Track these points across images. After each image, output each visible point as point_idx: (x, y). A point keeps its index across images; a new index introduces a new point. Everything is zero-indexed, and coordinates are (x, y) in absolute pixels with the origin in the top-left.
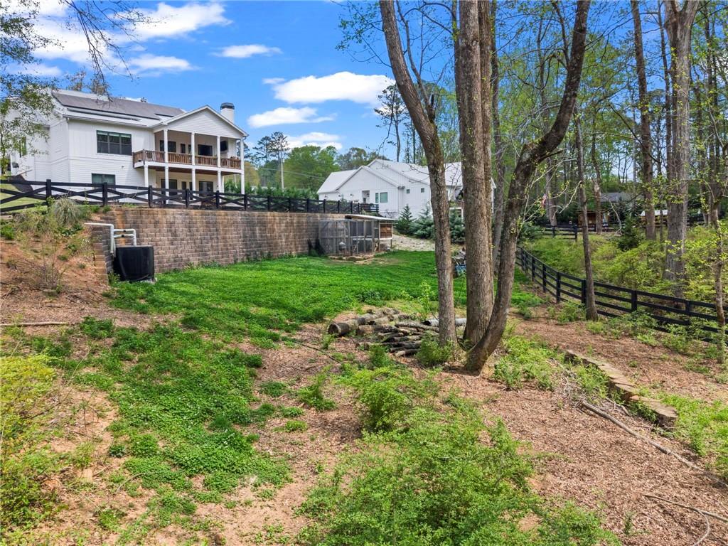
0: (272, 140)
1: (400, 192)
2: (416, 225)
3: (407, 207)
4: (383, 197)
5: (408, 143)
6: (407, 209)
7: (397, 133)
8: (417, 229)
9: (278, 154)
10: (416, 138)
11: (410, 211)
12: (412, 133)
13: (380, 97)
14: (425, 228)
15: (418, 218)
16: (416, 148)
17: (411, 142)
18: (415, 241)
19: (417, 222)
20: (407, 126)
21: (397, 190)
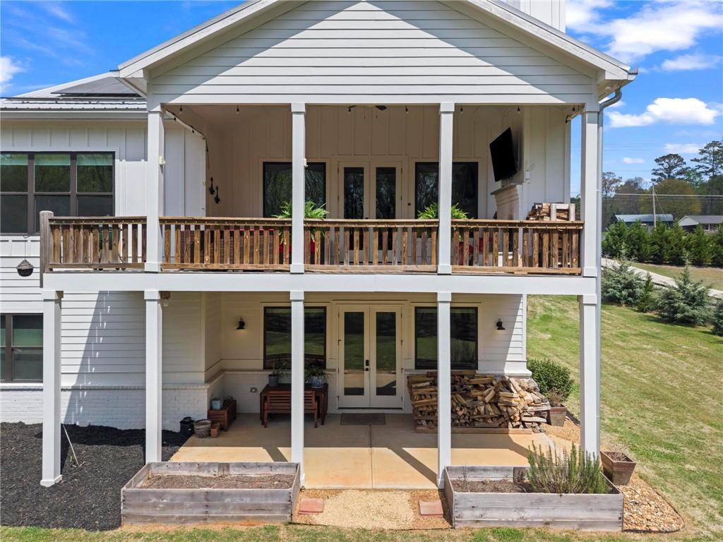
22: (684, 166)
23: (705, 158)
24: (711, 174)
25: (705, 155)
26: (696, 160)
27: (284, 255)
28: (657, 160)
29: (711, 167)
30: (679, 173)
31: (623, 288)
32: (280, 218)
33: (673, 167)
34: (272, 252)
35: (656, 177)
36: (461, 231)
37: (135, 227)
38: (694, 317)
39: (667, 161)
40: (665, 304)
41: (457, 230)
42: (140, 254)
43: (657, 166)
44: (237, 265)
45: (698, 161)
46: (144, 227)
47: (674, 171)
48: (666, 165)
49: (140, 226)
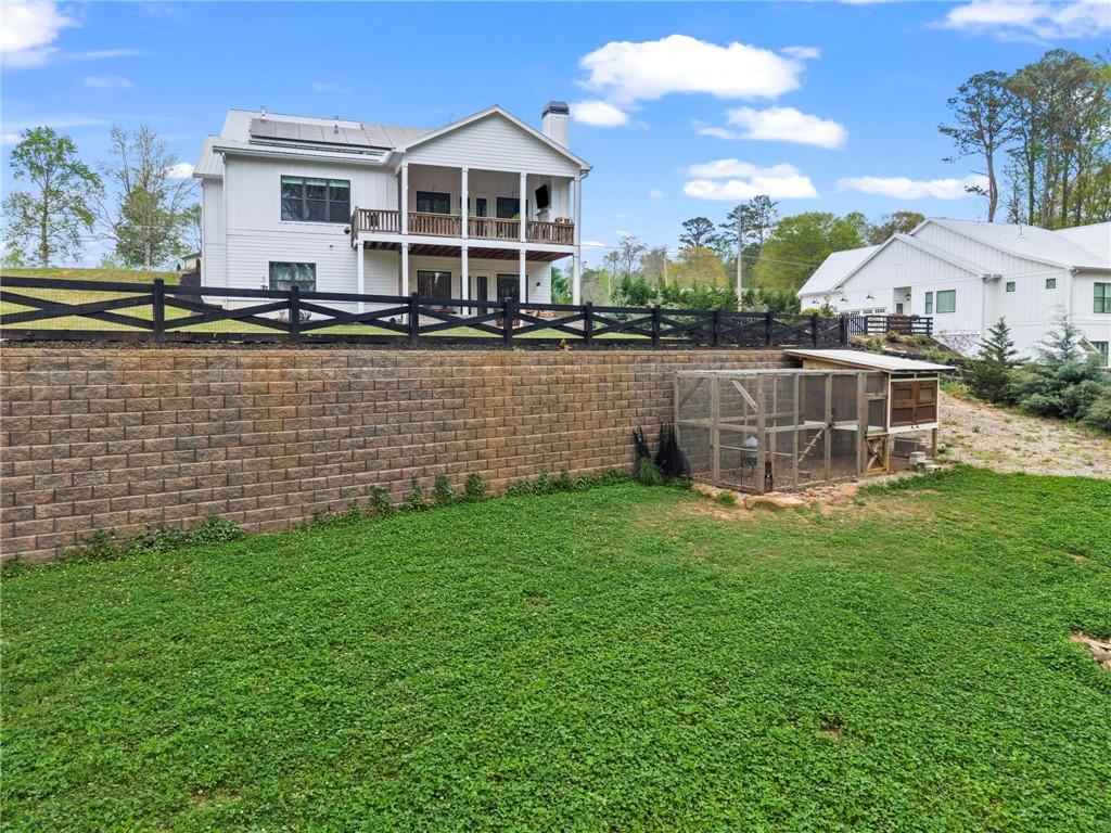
0: (752, 209)
1: (988, 288)
2: (1029, 377)
3: (1001, 327)
4: (946, 299)
5: (1016, 189)
6: (1001, 331)
7: (991, 169)
8: (1031, 389)
9: (761, 233)
10: (1036, 178)
11: (1010, 337)
12: (1027, 168)
13: (952, 101)
14: (1057, 387)
15: (1035, 357)
16: (1036, 197)
17: (1025, 186)
18: (1022, 425)
19: (1034, 368)
20: (1013, 155)
21: (981, 283)
22: (714, 233)
23: (734, 224)
25: (734, 220)
26: (724, 226)
27: (459, 231)
28: (685, 224)
30: (709, 241)
33: (701, 234)
34: (453, 230)
35: (684, 245)
37: (395, 216)
39: (695, 225)
41: (528, 225)
42: (398, 227)
43: (684, 231)
44: (439, 234)
45: (726, 227)
47: (703, 239)
48: (694, 231)
49: (398, 215)
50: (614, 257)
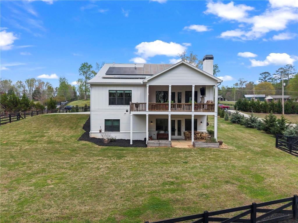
9: (288, 76)
22: (271, 77)
23: (278, 74)
24: (280, 80)
25: (278, 72)
27: (167, 109)
28: (260, 74)
29: (280, 77)
30: (269, 79)
31: (237, 119)
32: (167, 103)
33: (266, 77)
34: (165, 108)
35: (260, 81)
36: (196, 105)
37: (144, 104)
38: (253, 126)
39: (264, 74)
40: (246, 122)
41: (195, 105)
42: (145, 109)
43: (260, 76)
44: (160, 110)
45: (275, 75)
46: (146, 104)
47: (267, 79)
48: (264, 76)
49: (145, 104)
50: (237, 84)
